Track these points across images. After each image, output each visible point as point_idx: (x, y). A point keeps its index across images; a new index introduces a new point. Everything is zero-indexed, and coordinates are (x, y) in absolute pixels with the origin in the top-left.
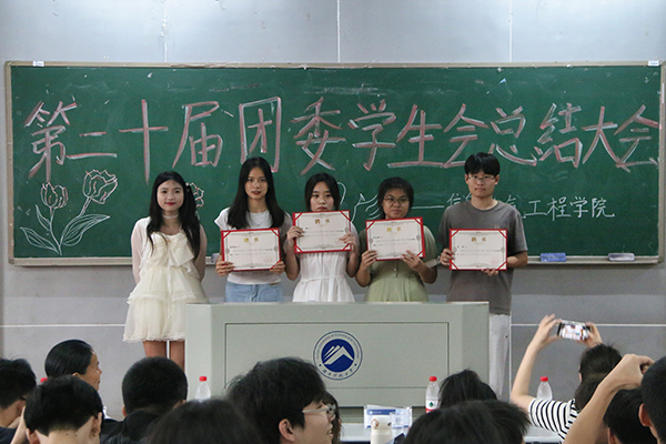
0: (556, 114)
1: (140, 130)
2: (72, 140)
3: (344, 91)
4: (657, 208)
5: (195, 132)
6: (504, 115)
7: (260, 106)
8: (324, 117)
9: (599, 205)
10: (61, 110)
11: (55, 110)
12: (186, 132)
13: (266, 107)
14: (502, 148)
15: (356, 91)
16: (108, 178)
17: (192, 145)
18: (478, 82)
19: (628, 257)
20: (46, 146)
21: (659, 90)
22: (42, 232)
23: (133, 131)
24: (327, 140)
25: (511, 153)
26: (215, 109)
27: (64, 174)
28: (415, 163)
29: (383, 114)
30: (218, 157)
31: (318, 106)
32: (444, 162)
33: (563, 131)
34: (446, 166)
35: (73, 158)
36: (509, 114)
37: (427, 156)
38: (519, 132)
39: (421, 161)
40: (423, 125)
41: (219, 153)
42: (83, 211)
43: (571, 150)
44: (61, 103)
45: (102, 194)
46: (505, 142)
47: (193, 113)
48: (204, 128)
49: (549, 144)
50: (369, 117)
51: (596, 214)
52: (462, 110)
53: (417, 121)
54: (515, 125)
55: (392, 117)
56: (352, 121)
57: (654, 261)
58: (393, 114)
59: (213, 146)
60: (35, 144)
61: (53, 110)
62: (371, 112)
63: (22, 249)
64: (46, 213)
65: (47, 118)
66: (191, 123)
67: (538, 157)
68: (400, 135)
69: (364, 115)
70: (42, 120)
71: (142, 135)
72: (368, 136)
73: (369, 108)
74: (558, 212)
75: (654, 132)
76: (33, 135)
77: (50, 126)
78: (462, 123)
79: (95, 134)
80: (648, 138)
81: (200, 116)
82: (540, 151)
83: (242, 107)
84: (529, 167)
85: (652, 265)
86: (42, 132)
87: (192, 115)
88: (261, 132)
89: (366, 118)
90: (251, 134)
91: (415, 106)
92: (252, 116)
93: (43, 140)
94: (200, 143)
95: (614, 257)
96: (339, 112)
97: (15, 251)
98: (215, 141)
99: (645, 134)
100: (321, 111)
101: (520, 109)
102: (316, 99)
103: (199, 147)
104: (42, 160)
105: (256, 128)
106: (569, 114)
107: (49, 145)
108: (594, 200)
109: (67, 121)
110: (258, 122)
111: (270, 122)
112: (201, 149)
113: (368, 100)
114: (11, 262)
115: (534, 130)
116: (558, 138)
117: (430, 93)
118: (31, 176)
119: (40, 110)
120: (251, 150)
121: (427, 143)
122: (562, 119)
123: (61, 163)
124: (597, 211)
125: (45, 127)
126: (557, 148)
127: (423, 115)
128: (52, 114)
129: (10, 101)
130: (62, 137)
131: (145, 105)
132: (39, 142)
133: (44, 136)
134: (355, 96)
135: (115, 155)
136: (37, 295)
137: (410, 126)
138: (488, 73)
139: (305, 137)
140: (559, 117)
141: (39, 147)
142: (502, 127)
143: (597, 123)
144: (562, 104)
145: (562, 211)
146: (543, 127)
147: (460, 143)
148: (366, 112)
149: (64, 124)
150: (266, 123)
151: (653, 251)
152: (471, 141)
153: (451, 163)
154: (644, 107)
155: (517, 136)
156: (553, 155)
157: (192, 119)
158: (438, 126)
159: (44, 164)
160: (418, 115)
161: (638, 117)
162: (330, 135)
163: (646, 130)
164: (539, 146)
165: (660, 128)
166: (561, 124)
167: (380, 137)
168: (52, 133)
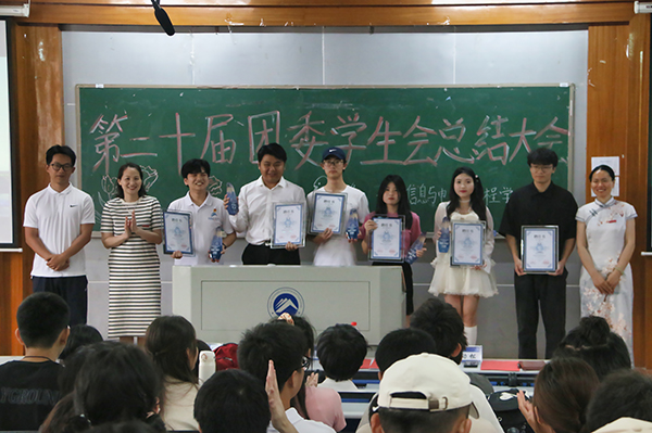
0: (489, 124)
1: (174, 136)
2: (124, 143)
3: (327, 106)
5: (215, 137)
6: (449, 124)
7: (264, 118)
8: (312, 126)
10: (116, 121)
11: (112, 120)
12: (208, 138)
13: (268, 119)
14: (448, 149)
15: (336, 106)
16: (151, 172)
17: (213, 148)
18: (429, 99)
20: (105, 147)
21: (568, 105)
23: (170, 136)
24: (314, 144)
25: (455, 153)
26: (230, 120)
28: (381, 161)
29: (357, 124)
30: (232, 158)
31: (307, 117)
32: (404, 160)
33: (494, 137)
34: (405, 164)
35: (125, 156)
36: (453, 123)
37: (391, 155)
38: (461, 137)
39: (385, 160)
40: (387, 132)
41: (233, 154)
43: (500, 152)
44: (116, 116)
46: (450, 145)
47: (214, 123)
48: (222, 135)
49: (484, 147)
50: (347, 126)
52: (417, 121)
53: (383, 130)
54: (457, 132)
55: (364, 126)
56: (333, 129)
58: (364, 124)
59: (229, 148)
60: (97, 146)
61: (110, 120)
62: (348, 122)
64: (105, 198)
65: (106, 127)
66: (212, 131)
67: (475, 157)
68: (370, 140)
70: (102, 128)
71: (175, 140)
72: (345, 140)
73: (346, 119)
74: (490, 199)
75: (564, 138)
76: (96, 139)
77: (108, 133)
78: (417, 130)
79: (141, 139)
80: (560, 142)
81: (219, 125)
82: (476, 152)
83: (250, 118)
86: (102, 137)
87: (213, 125)
88: (265, 137)
89: (344, 126)
90: (257, 139)
91: (381, 118)
92: (257, 125)
93: (103, 143)
94: (219, 146)
96: (323, 122)
98: (230, 144)
99: (558, 139)
100: (310, 120)
101: (461, 120)
102: (305, 112)
103: (218, 148)
104: (102, 158)
105: (260, 135)
106: (499, 124)
107: (108, 147)
109: (120, 129)
110: (262, 129)
111: (272, 129)
112: (220, 150)
113: (346, 113)
115: (472, 137)
117: (392, 107)
118: (94, 170)
119: (101, 120)
121: (390, 146)
122: (493, 127)
123: (117, 160)
125: (104, 133)
126: (489, 150)
127: (387, 124)
128: (110, 124)
129: (79, 114)
130: (117, 141)
131: (178, 118)
132: (100, 145)
133: (104, 140)
134: (336, 110)
135: (156, 155)
136: (100, 259)
137: (377, 133)
138: (437, 92)
139: (298, 141)
140: (491, 126)
141: (100, 149)
142: (448, 134)
143: (520, 130)
144: (493, 116)
145: (494, 198)
146: (479, 134)
147: (415, 146)
148: (344, 122)
149: (118, 131)
150: (269, 130)
152: (423, 145)
153: (409, 161)
154: (556, 119)
155: (459, 140)
156: (486, 155)
157: (214, 127)
158: (398, 133)
159: (104, 161)
160: (384, 125)
161: (552, 126)
162: (317, 140)
163: (558, 136)
164: (476, 148)
165: (569, 134)
166: (492, 132)
167: (355, 141)
168: (109, 138)
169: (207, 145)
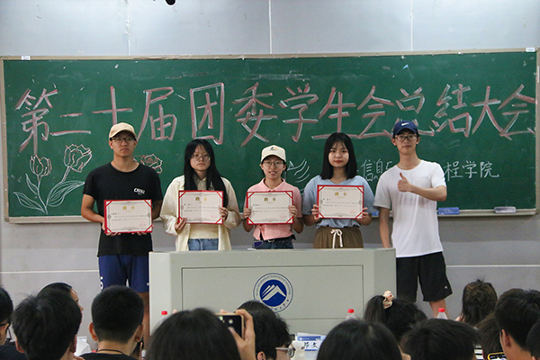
0: (450, 94)
1: (109, 111)
2: (55, 120)
3: (275, 77)
4: (535, 170)
5: (154, 113)
6: (407, 94)
7: (207, 90)
8: (259, 99)
9: (486, 168)
10: (44, 96)
11: (40, 95)
12: (147, 113)
13: (212, 91)
15: (286, 77)
16: (84, 151)
17: (152, 124)
18: (385, 68)
19: (511, 210)
20: (33, 125)
21: (535, 71)
22: (31, 195)
23: (104, 112)
24: (262, 118)
26: (170, 93)
27: (48, 148)
29: (308, 96)
30: (173, 134)
31: (254, 90)
32: (358, 134)
33: (455, 107)
34: (359, 137)
35: (55, 135)
36: (411, 94)
37: (344, 130)
38: (419, 108)
40: (340, 104)
41: (174, 130)
42: (64, 178)
43: (462, 123)
44: (45, 90)
45: (79, 164)
46: (408, 117)
47: (153, 96)
48: (161, 109)
49: (444, 118)
50: (297, 98)
51: (484, 175)
52: (373, 91)
53: (336, 101)
54: (416, 103)
55: (315, 98)
56: (282, 102)
57: (533, 213)
58: (315, 96)
59: (169, 124)
60: (24, 124)
61: (38, 96)
62: (298, 94)
63: (15, 209)
64: (34, 180)
65: (34, 102)
66: (151, 106)
67: (436, 129)
68: (322, 113)
69: (292, 96)
70: (30, 104)
71: (111, 115)
72: (295, 114)
73: (296, 91)
74: (452, 174)
75: (532, 107)
76: (23, 116)
77: (37, 109)
78: (372, 102)
79: (73, 115)
80: (527, 111)
81: (158, 99)
82: (437, 124)
83: (192, 91)
84: (428, 137)
85: (531, 216)
86: (30, 113)
87: (152, 99)
88: (208, 112)
89: (293, 99)
90: (200, 113)
91: (334, 89)
92: (200, 99)
93: (31, 120)
94: (159, 121)
95: (499, 210)
96: (271, 94)
97: (9, 211)
98: (171, 120)
99: (525, 109)
100: (257, 93)
101: (420, 90)
102: (252, 84)
103: (158, 124)
104: (30, 137)
105: (204, 109)
106: (460, 93)
107: (36, 125)
108: (482, 164)
109: (50, 104)
110: (206, 103)
111: (216, 103)
112: (159, 127)
113: (295, 84)
114: (7, 220)
115: (431, 107)
116: (451, 113)
117: (346, 77)
118: (21, 150)
119: (28, 96)
120: (200, 127)
121: (344, 119)
122: (455, 97)
123: (46, 139)
124: (484, 173)
125: (32, 110)
126: (450, 121)
128: (38, 99)
129: (3, 89)
130: (46, 118)
131: (113, 91)
132: (27, 122)
133: (31, 117)
134: (285, 81)
135: (90, 132)
136: (28, 247)
137: (330, 105)
138: (394, 61)
139: (244, 115)
140: (452, 96)
141: (28, 126)
142: (406, 105)
143: (484, 100)
144: (454, 84)
145: (456, 173)
146: (439, 104)
147: (371, 118)
148: (294, 94)
149: (48, 107)
150: (212, 104)
151: (531, 204)
152: (380, 117)
153: (364, 135)
154: (522, 86)
155: (418, 112)
156: (448, 127)
157: (152, 102)
158: (353, 105)
159: (32, 140)
160: (337, 95)
161: (518, 94)
162: (265, 114)
163: (524, 105)
164: (436, 120)
165: (537, 103)
166: (454, 101)
167: (306, 114)
168: (37, 115)
169: (145, 121)
